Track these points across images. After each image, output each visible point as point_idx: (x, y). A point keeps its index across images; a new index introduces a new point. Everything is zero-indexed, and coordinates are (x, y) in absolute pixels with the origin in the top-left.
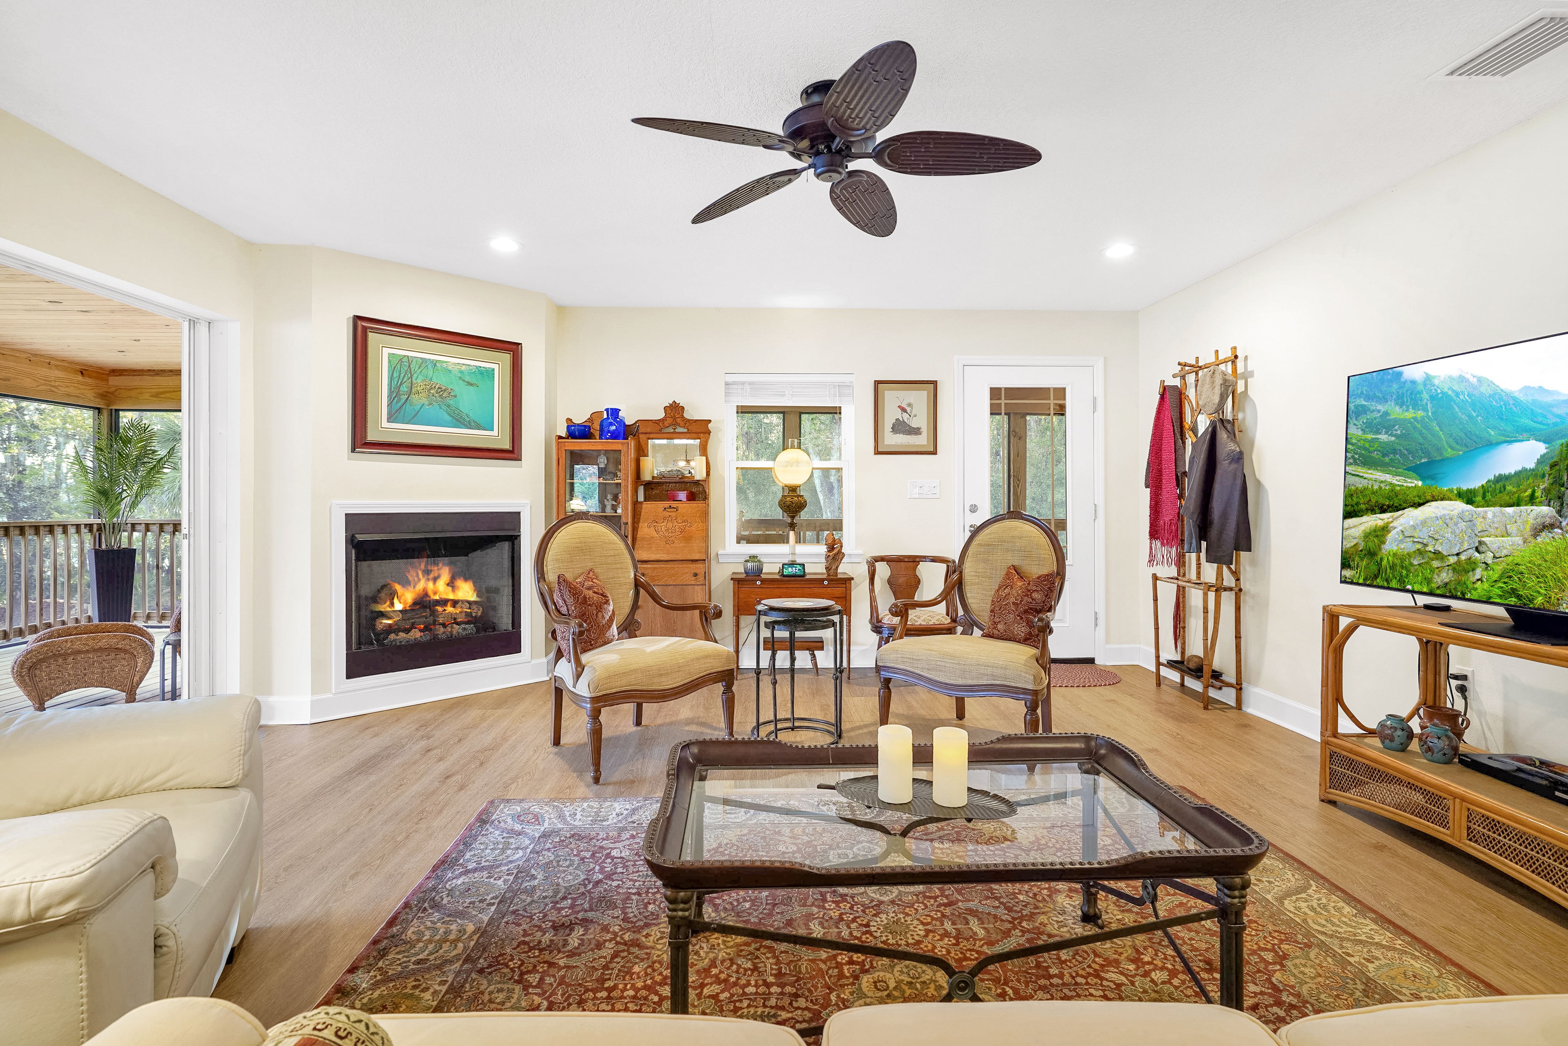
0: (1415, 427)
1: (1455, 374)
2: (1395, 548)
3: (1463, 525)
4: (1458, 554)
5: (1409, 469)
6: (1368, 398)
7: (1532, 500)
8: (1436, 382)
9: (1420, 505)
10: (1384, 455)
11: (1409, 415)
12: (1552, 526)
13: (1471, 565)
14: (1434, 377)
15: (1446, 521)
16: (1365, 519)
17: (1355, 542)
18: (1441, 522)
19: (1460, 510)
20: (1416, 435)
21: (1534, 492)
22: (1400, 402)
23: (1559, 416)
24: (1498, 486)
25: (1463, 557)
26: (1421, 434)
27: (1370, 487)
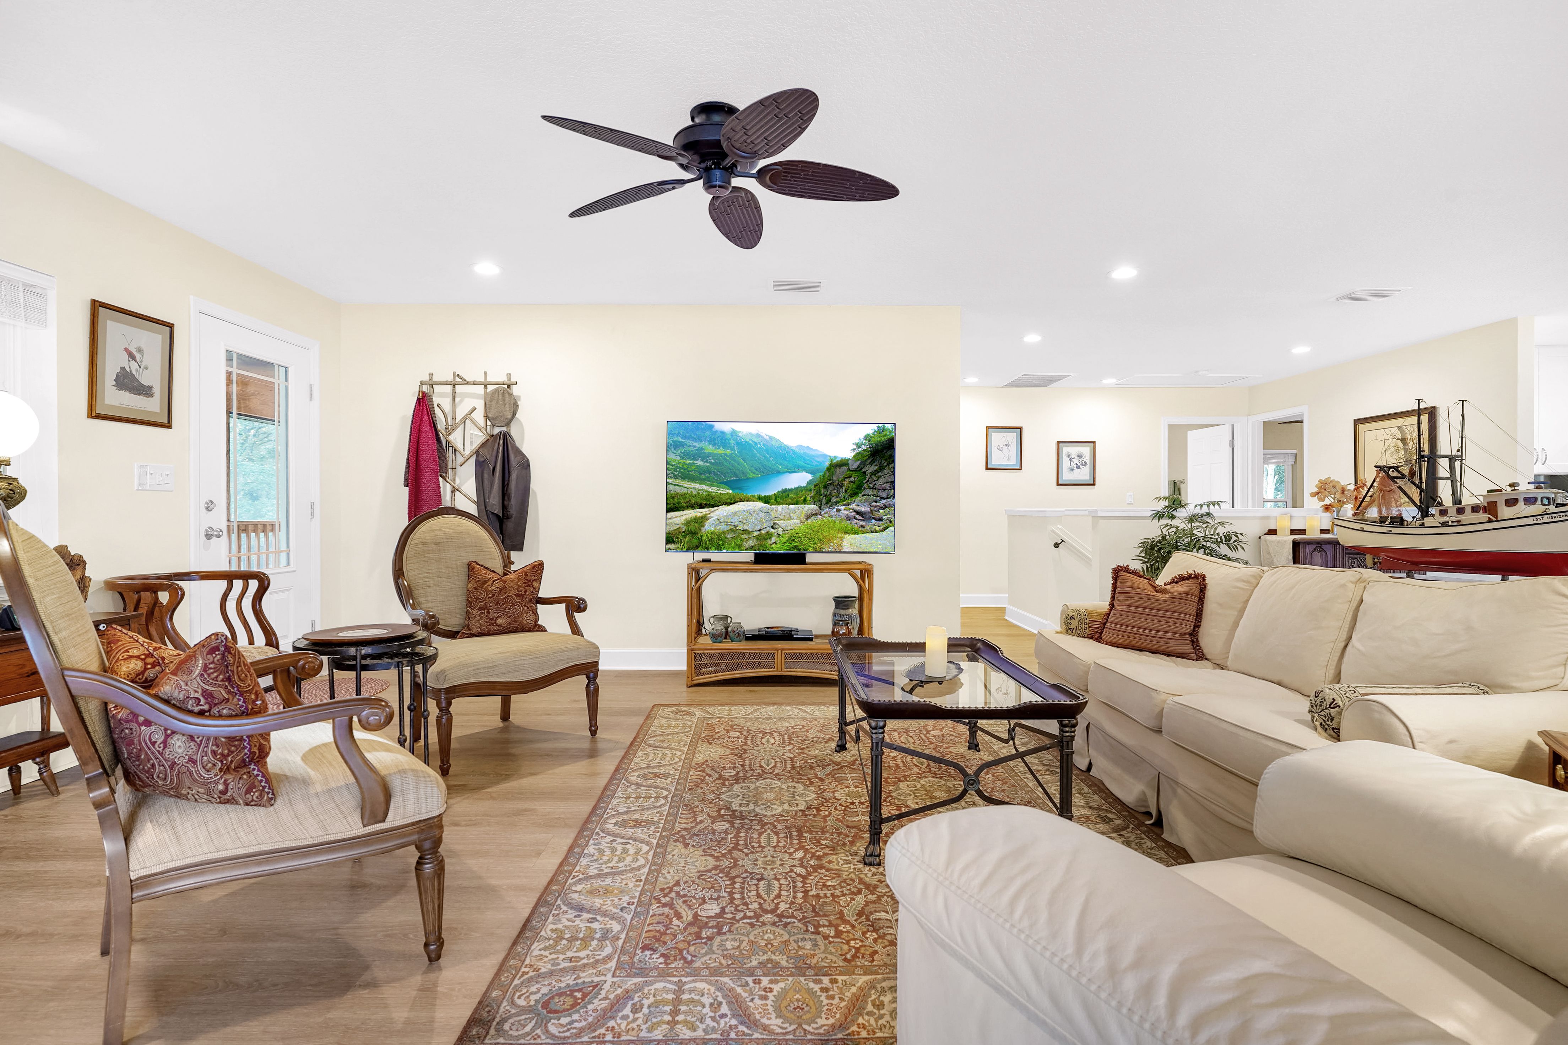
0: (725, 459)
1: (754, 432)
2: (713, 529)
3: (763, 515)
4: (759, 530)
5: (722, 483)
6: (685, 437)
7: (805, 502)
8: (740, 435)
9: (731, 504)
10: (700, 474)
11: (721, 451)
12: (816, 514)
13: (769, 535)
14: (739, 432)
15: (750, 513)
16: (685, 512)
17: (678, 526)
18: (747, 514)
19: (760, 506)
20: (726, 464)
21: (806, 498)
22: (712, 442)
23: (818, 462)
24: (784, 494)
25: (763, 532)
26: (730, 463)
27: (689, 492)
